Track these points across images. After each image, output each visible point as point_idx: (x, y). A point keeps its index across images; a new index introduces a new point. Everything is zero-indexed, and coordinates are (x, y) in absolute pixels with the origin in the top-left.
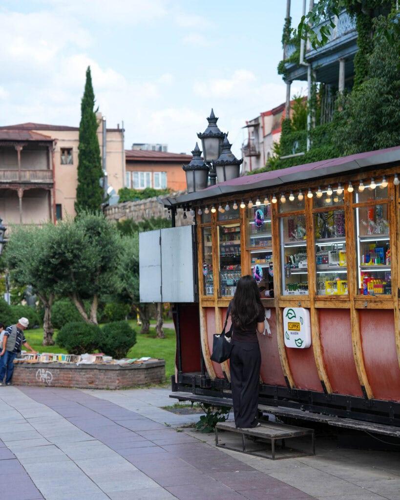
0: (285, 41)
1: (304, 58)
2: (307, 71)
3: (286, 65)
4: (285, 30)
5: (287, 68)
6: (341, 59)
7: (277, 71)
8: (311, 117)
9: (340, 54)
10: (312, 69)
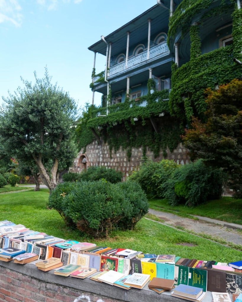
0: (93, 76)
1: (107, 79)
2: (107, 84)
3: (94, 84)
4: (93, 72)
5: (95, 85)
6: (129, 77)
7: (89, 87)
8: (109, 102)
9: (128, 75)
10: (109, 84)
